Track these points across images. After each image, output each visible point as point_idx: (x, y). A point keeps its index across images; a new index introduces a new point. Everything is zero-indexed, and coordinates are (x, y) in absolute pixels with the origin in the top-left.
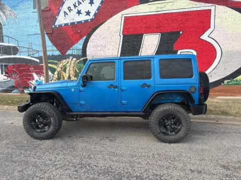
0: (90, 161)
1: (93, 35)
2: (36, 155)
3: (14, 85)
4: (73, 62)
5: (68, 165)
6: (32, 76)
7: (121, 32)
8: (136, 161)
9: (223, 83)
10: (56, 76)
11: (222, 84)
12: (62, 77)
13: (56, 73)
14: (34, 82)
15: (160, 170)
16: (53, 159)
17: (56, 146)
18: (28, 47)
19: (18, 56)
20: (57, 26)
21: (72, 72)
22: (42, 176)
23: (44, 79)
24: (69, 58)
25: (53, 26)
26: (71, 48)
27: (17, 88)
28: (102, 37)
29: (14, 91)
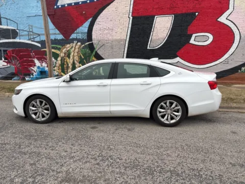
0: (111, 153)
1: (99, 17)
2: (48, 145)
3: (14, 71)
4: (77, 47)
5: (88, 158)
6: (33, 62)
7: (131, 14)
8: (164, 153)
9: (241, 70)
10: (59, 62)
11: (239, 71)
12: (65, 63)
13: (59, 59)
14: (35, 69)
15: (196, 164)
16: (69, 150)
17: (69, 135)
18: (28, 30)
19: (17, 40)
20: (60, 7)
21: (76, 58)
22: (58, 170)
23: (46, 65)
24: (73, 43)
25: (55, 7)
26: (76, 32)
27: (17, 75)
28: (109, 20)
29: (15, 78)
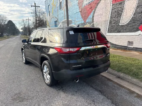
24: (87, 24)
25: (82, 7)
26: (88, 18)
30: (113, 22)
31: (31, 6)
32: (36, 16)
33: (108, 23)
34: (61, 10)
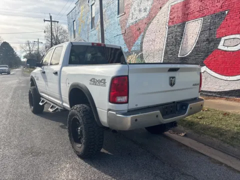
7: (167, 24)
20: (128, 26)
24: (133, 54)
26: (134, 45)
30: (170, 52)
31: (45, 21)
32: (52, 37)
33: (163, 54)
34: (93, 29)
